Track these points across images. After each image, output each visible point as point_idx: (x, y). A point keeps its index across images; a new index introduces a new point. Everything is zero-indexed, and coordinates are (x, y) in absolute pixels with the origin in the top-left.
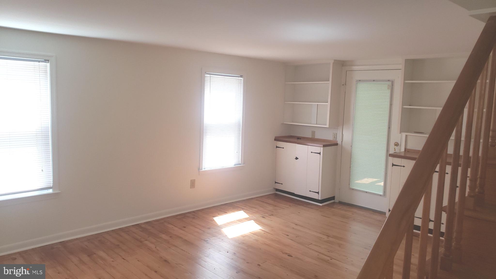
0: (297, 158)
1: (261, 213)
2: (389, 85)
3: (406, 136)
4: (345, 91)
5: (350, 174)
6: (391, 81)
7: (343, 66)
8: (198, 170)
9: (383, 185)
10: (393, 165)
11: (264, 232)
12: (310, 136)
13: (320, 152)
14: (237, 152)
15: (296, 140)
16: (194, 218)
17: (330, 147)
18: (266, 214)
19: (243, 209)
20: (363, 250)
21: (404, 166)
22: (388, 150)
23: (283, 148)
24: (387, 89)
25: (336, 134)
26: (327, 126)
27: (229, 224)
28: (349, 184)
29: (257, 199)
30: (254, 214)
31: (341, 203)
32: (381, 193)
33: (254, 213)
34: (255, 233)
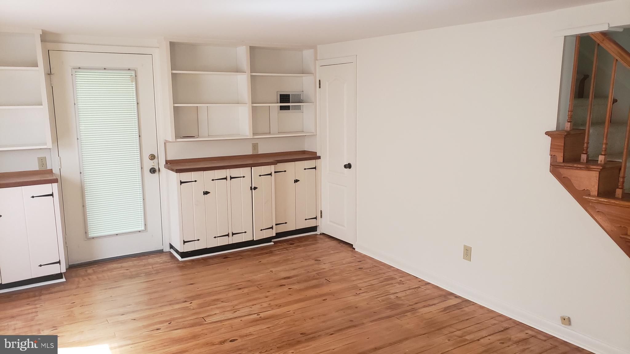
2: (132, 75)
3: (165, 143)
4: (53, 84)
5: (85, 216)
6: (133, 70)
9: (142, 216)
10: (181, 183)
13: (53, 193)
21: (195, 181)
25: (44, 159)
26: (49, 146)
28: (86, 233)
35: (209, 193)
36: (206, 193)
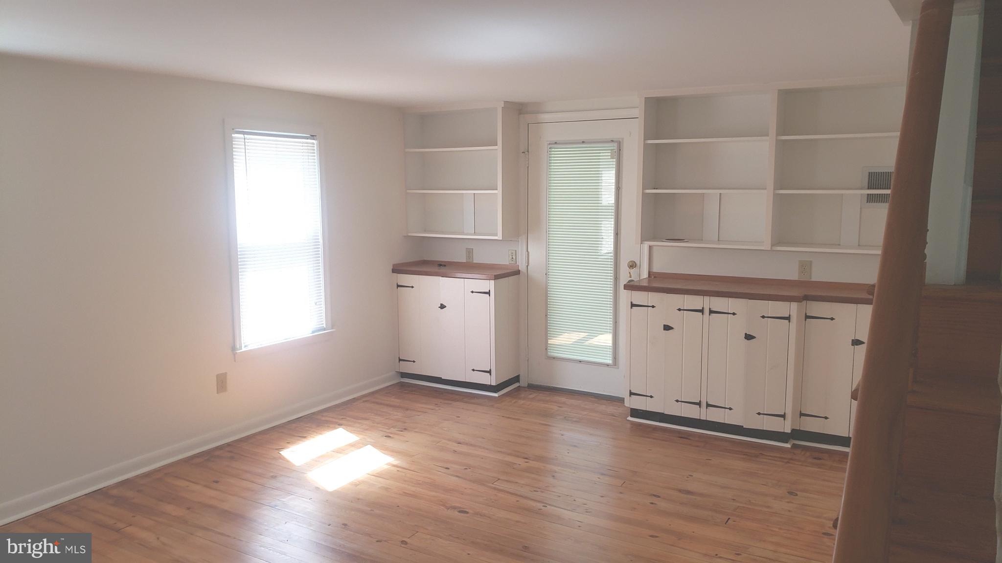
0: (442, 307)
1: (381, 429)
2: (614, 149)
3: (650, 247)
4: (528, 164)
5: (546, 328)
6: (616, 142)
7: (520, 114)
8: (232, 351)
9: (611, 345)
10: (633, 305)
11: (399, 469)
12: (463, 259)
13: (489, 291)
14: (316, 304)
15: (436, 269)
16: (232, 458)
17: (507, 278)
18: (392, 429)
19: (340, 425)
20: (599, 478)
21: (653, 307)
22: (616, 278)
23: (412, 287)
24: (610, 157)
25: (514, 252)
26: (499, 237)
27: (316, 461)
28: (546, 349)
29: (364, 399)
30: (366, 431)
31: (532, 387)
32: (609, 361)
33: (367, 429)
34: (378, 473)
35: (672, 328)
36: (667, 328)
